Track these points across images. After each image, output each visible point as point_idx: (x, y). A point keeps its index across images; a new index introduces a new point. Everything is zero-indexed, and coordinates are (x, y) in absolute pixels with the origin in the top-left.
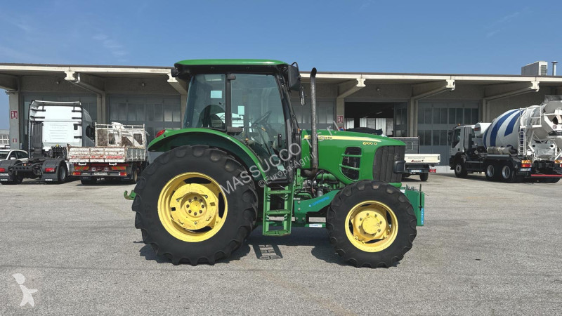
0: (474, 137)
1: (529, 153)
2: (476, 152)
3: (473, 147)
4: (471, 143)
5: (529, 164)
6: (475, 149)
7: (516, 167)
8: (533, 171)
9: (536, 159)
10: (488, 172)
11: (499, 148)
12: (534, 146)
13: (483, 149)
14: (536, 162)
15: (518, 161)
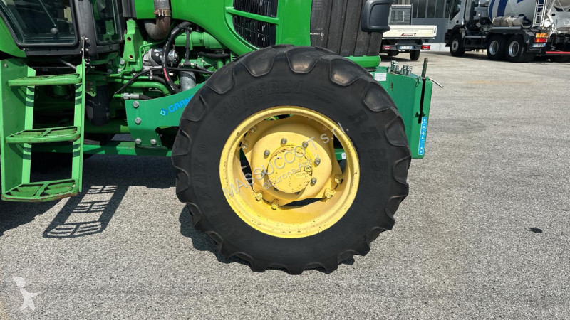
0: (477, 5)
1: (547, 24)
2: (478, 25)
3: (475, 18)
4: (473, 13)
5: (544, 39)
6: (477, 21)
7: (528, 42)
8: (548, 47)
9: (553, 32)
10: (491, 50)
11: (509, 19)
12: (553, 15)
13: (487, 21)
14: (553, 35)
15: (531, 34)
